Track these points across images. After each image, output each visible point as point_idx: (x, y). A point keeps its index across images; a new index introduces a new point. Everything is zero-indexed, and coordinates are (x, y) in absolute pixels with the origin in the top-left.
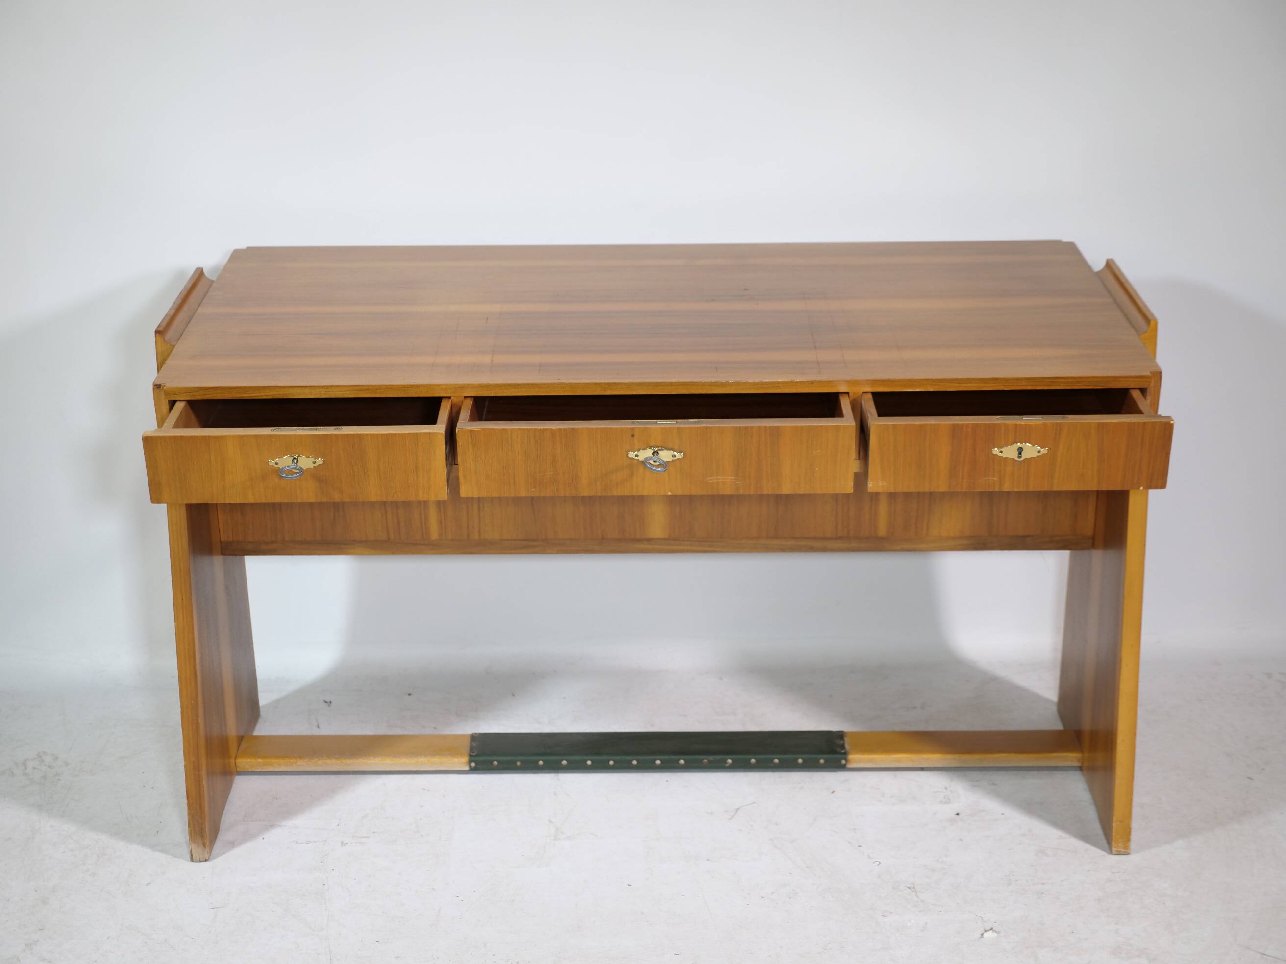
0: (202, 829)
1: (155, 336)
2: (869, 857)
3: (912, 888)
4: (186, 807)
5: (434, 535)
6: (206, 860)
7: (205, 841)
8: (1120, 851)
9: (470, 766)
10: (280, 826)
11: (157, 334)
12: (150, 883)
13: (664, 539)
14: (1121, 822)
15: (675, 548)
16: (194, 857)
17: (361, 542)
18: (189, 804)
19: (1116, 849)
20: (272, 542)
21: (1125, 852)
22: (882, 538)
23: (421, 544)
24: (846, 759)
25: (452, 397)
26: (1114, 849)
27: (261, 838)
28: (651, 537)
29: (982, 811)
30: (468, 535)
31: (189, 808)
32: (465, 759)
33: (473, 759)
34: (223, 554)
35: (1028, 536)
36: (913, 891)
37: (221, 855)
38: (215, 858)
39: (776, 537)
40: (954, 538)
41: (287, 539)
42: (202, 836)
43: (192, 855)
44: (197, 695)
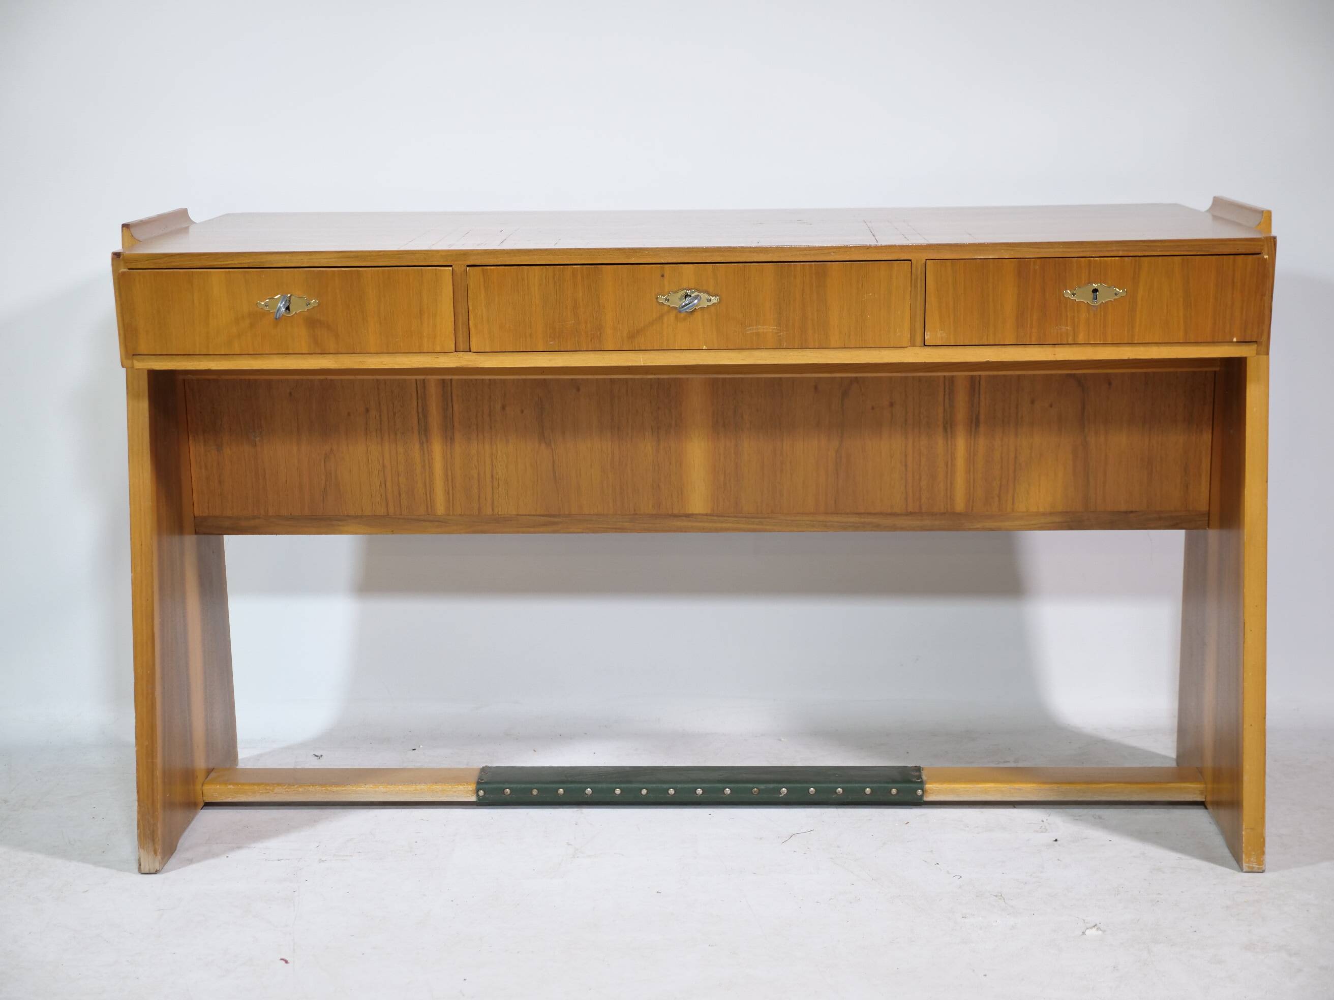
0: (153, 831)
1: (122, 231)
2: (948, 873)
3: (1000, 896)
4: (136, 804)
5: (440, 508)
6: (156, 872)
7: (157, 847)
8: (1253, 868)
9: (478, 795)
10: (249, 848)
11: (124, 228)
12: (87, 891)
13: (706, 515)
14: (1252, 829)
15: (719, 525)
16: (142, 867)
17: (356, 517)
18: (139, 800)
19: (1247, 865)
20: (254, 518)
21: (1259, 868)
22: (960, 514)
23: (424, 521)
24: (922, 790)
25: (453, 266)
26: (1245, 865)
27: (226, 857)
28: (690, 512)
29: (1086, 838)
30: (479, 509)
31: (139, 805)
32: (472, 787)
33: (482, 786)
34: (196, 533)
35: (1132, 512)
36: (1000, 899)
37: (175, 869)
38: (167, 871)
39: (836, 513)
40: (1044, 514)
41: (270, 514)
42: (153, 840)
43: (140, 865)
44: (154, 664)
